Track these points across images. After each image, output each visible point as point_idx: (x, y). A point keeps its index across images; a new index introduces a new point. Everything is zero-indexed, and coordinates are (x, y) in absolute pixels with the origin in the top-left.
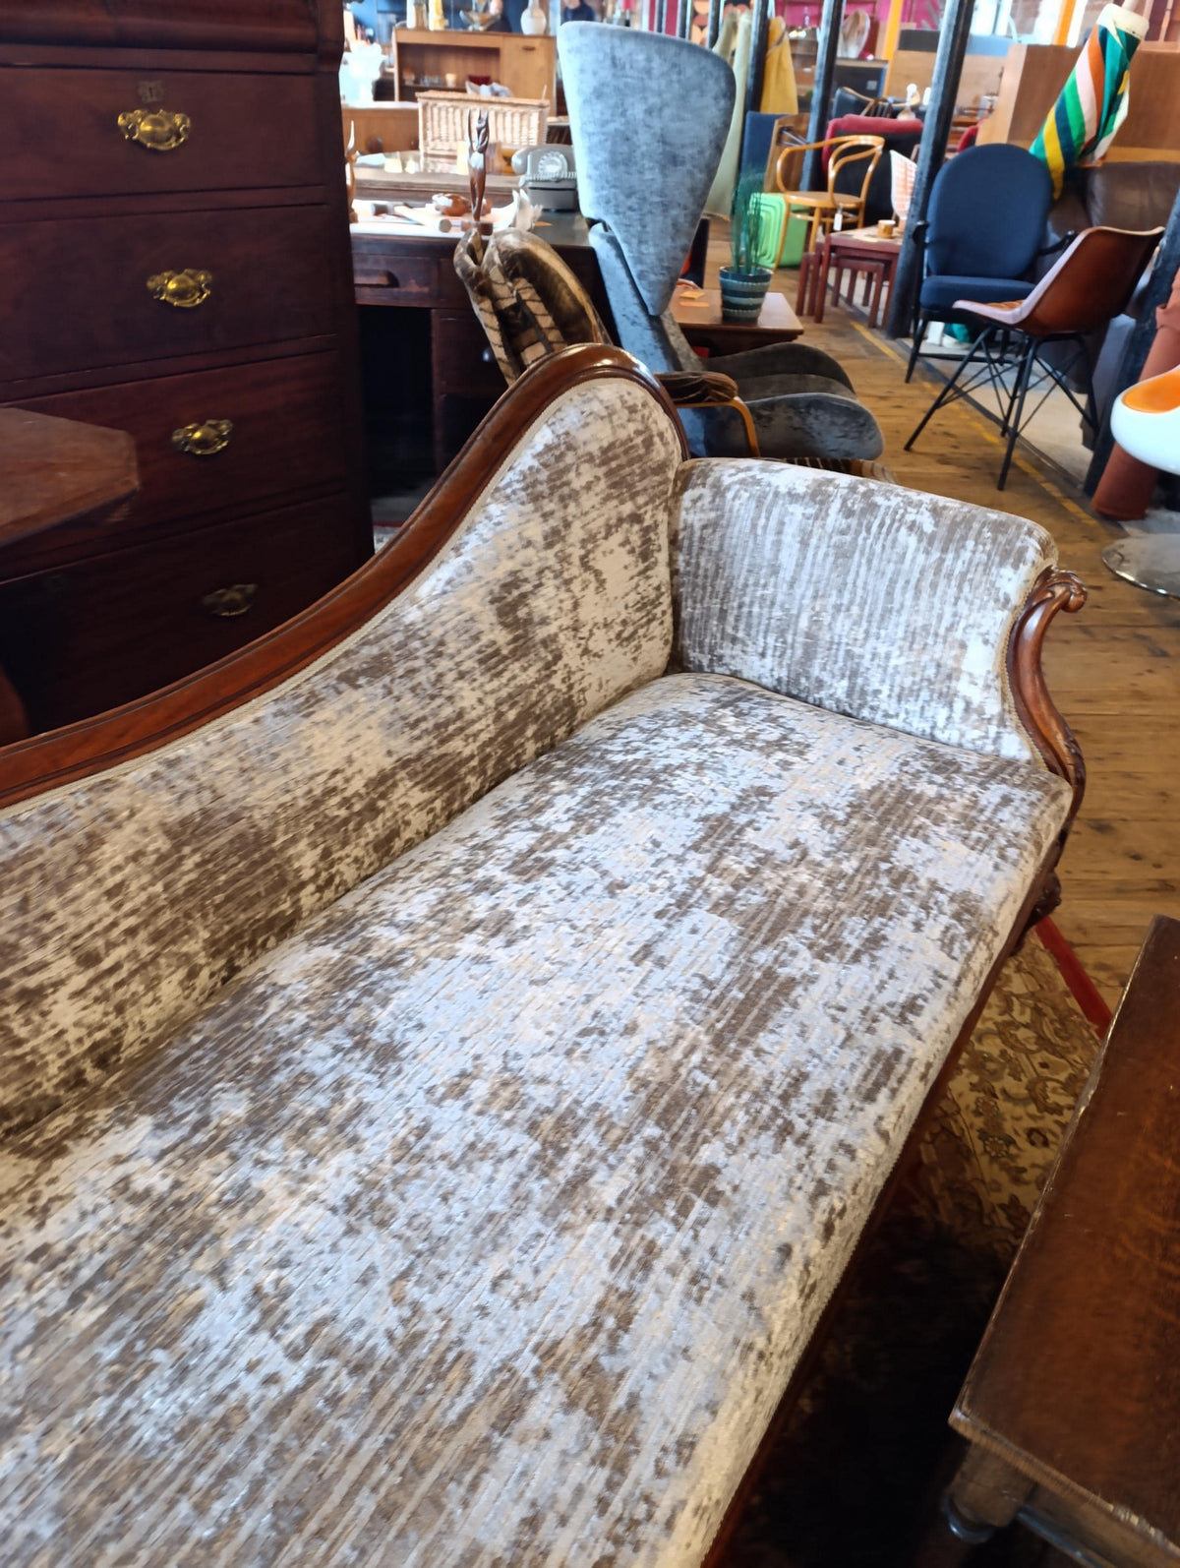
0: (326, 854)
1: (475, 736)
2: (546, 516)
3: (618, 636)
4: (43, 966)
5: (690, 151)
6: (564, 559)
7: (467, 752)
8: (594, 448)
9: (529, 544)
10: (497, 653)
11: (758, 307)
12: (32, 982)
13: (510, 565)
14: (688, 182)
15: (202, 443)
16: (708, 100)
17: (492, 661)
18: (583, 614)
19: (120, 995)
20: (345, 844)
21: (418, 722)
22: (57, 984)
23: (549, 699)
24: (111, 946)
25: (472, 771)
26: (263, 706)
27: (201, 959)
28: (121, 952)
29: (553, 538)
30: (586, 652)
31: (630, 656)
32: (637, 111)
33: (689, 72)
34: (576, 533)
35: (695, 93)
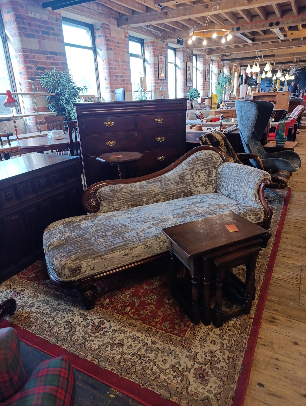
0: (148, 199)
1: (172, 192)
2: (190, 166)
3: (202, 185)
4: (114, 199)
5: (251, 118)
6: (192, 172)
7: (171, 193)
8: (201, 158)
9: (187, 169)
10: (178, 182)
11: (285, 144)
12: (113, 200)
13: (182, 172)
14: (251, 123)
15: (161, 159)
16: (253, 110)
17: (177, 183)
18: (195, 180)
19: (121, 205)
20: (150, 199)
21: (164, 188)
22: (115, 201)
23: (186, 190)
24: (121, 200)
25: (171, 196)
26: (145, 182)
27: (130, 205)
28: (122, 201)
29: (191, 169)
30: (195, 186)
31: (205, 189)
32: (243, 112)
33: (250, 106)
34: (196, 169)
35: (251, 110)
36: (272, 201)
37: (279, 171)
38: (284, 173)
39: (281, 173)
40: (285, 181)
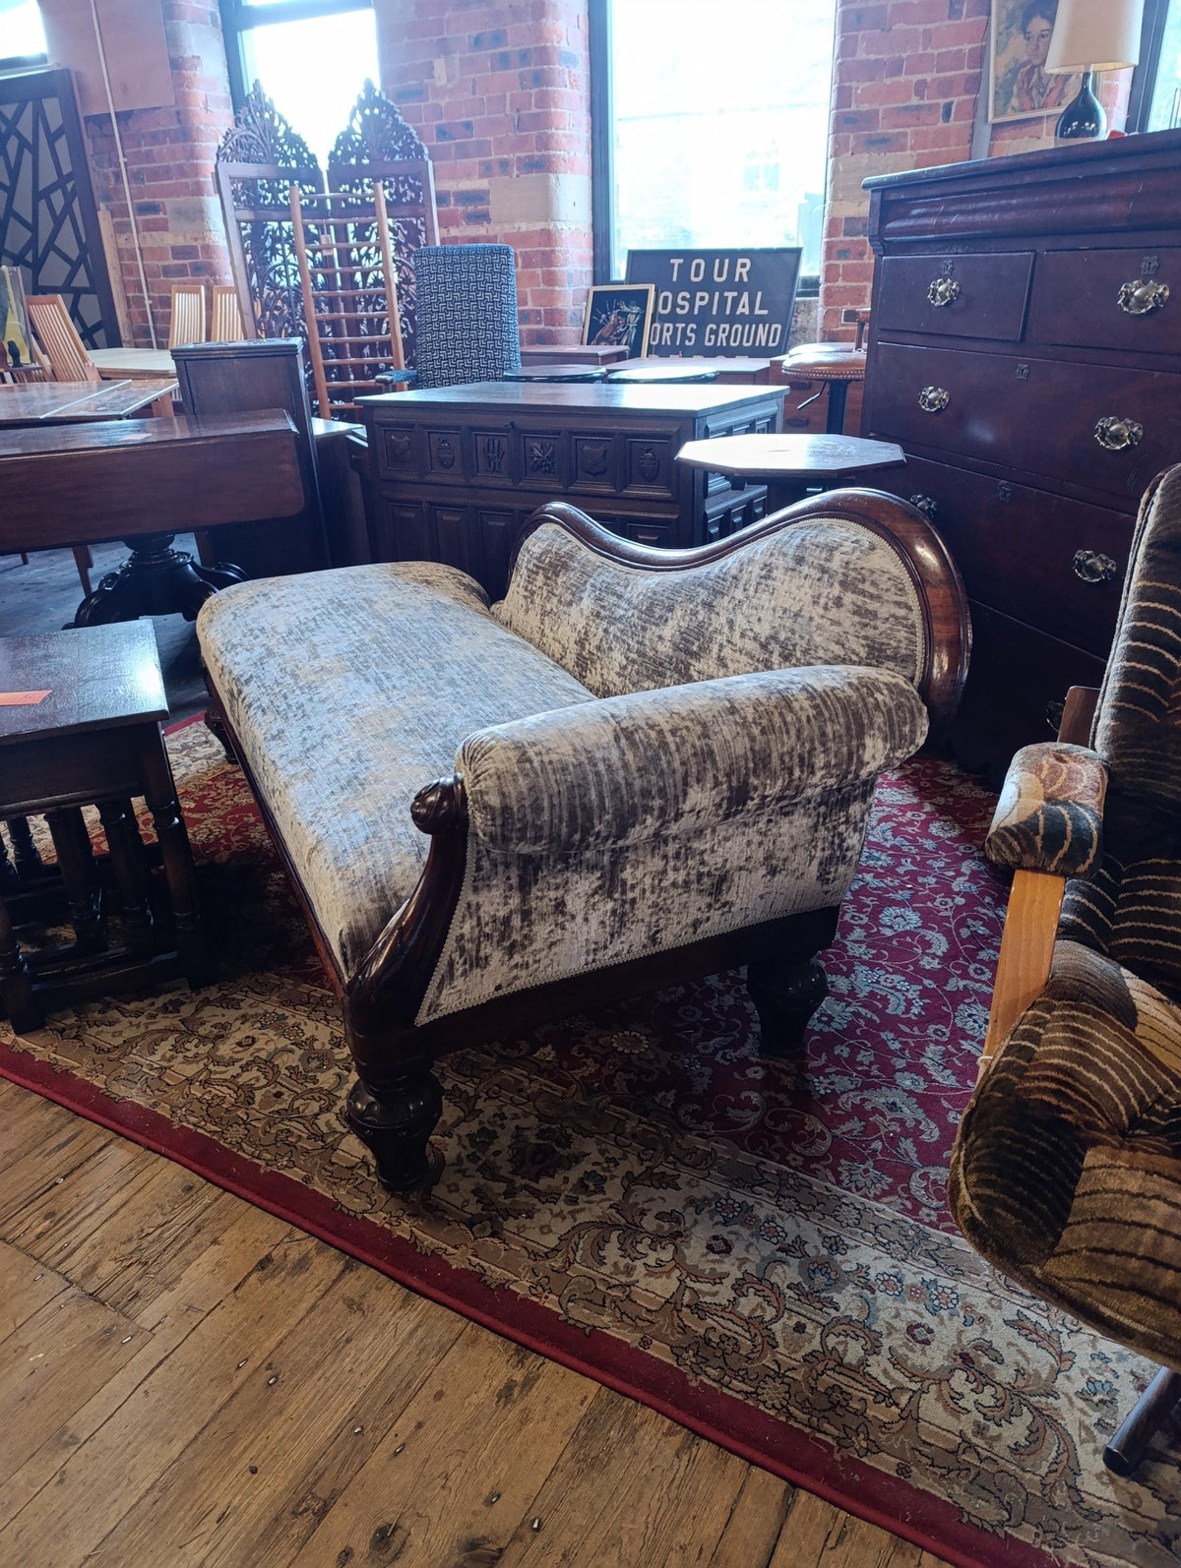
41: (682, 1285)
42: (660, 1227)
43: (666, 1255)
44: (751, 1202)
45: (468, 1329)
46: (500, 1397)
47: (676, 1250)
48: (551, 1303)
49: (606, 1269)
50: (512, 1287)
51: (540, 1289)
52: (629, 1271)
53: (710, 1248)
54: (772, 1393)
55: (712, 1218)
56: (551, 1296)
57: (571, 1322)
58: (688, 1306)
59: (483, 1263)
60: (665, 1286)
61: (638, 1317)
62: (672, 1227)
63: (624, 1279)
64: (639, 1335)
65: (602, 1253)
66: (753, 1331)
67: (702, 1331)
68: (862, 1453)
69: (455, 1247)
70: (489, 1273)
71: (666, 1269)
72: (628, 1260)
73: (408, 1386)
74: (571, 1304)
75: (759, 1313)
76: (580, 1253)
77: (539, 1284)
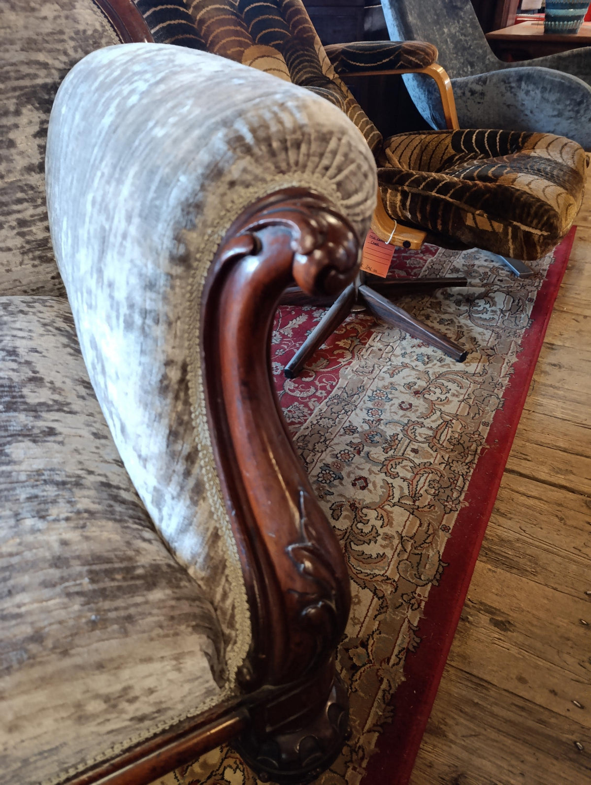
36: (482, 296)
37: (531, 140)
38: (555, 156)
39: (539, 152)
40: (552, 202)
41: (399, 504)
42: (346, 517)
43: (372, 514)
44: (320, 465)
45: (452, 663)
46: (506, 630)
47: (367, 507)
48: (424, 592)
49: (389, 553)
50: (416, 624)
51: (413, 601)
52: (387, 537)
53: (363, 488)
54: (460, 468)
55: (336, 486)
56: (417, 592)
57: (438, 577)
58: (414, 502)
59: (396, 652)
60: (400, 516)
61: (426, 533)
62: (346, 510)
63: (396, 541)
64: (441, 532)
65: (374, 556)
66: (422, 472)
67: (430, 497)
68: (481, 437)
69: (381, 681)
70: (405, 646)
71: (384, 514)
72: (379, 538)
73: (523, 709)
74: (422, 577)
75: (409, 468)
76: (377, 572)
77: (408, 602)
